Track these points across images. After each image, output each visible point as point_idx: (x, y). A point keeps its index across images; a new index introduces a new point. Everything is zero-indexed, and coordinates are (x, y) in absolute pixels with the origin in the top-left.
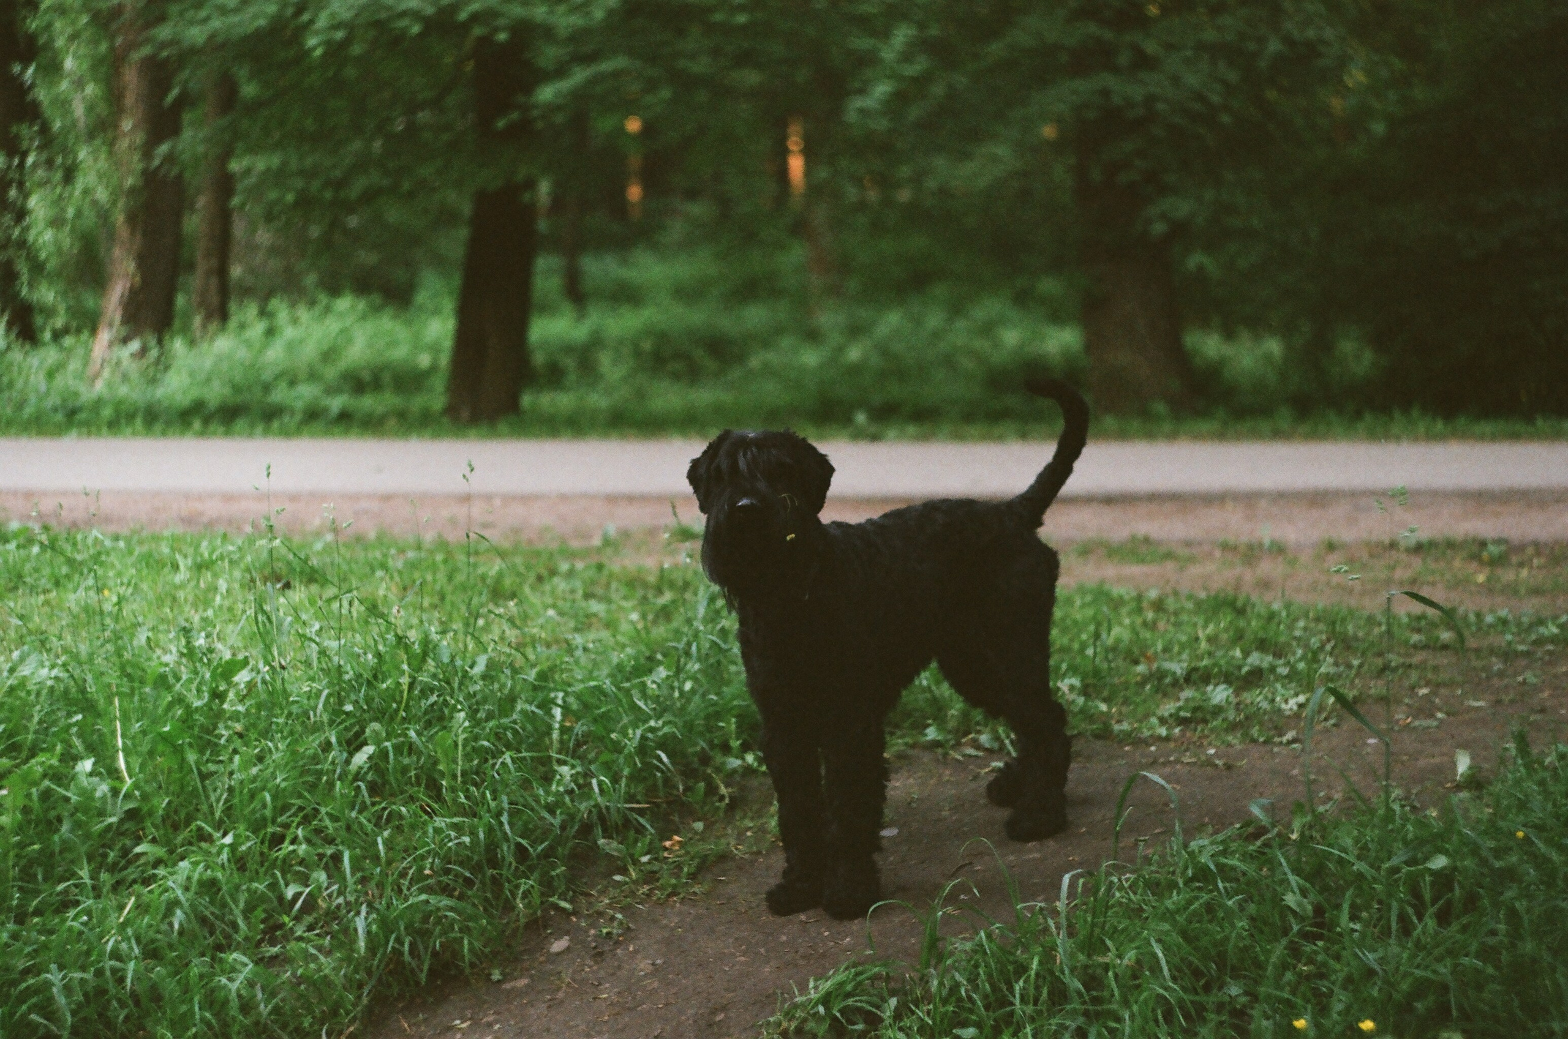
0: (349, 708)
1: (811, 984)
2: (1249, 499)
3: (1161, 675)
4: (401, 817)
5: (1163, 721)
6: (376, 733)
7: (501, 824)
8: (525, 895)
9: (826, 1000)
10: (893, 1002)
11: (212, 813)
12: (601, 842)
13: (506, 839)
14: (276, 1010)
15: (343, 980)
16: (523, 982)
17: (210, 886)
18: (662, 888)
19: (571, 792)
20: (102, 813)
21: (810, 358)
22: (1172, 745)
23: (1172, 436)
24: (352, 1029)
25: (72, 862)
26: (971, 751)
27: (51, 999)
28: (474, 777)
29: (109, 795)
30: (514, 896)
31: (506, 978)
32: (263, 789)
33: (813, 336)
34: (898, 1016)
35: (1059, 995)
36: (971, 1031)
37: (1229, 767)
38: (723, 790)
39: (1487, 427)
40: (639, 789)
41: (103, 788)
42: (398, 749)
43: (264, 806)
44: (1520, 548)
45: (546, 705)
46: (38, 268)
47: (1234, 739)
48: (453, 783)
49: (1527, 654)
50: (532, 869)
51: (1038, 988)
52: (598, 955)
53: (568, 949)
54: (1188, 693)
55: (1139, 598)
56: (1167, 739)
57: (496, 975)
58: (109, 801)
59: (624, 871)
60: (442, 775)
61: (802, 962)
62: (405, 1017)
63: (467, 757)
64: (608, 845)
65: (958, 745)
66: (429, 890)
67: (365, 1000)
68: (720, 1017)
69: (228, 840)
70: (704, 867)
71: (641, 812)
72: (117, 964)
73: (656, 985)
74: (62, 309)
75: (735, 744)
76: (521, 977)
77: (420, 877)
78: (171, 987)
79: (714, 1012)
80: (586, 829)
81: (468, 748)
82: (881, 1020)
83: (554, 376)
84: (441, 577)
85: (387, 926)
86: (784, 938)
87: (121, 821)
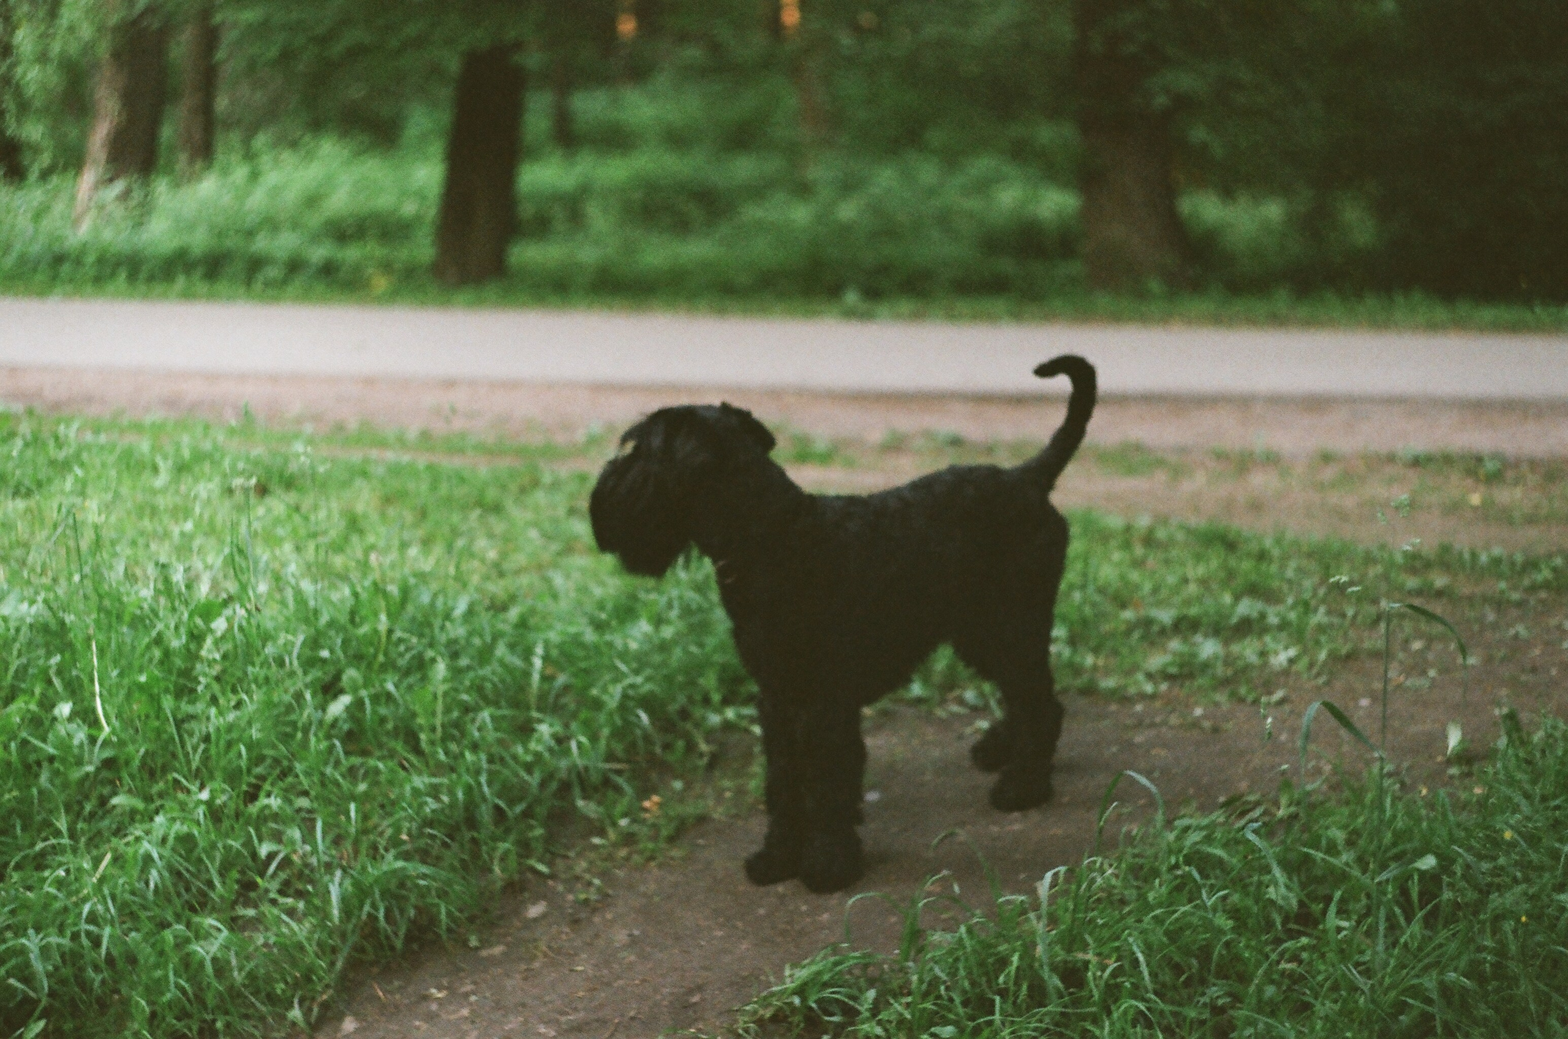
0: (325, 654)
1: (787, 972)
2: (1242, 403)
3: (1147, 623)
4: (377, 771)
5: (1150, 676)
6: (353, 680)
7: (479, 784)
8: (502, 859)
9: (801, 991)
10: (871, 994)
11: (188, 762)
12: (580, 803)
13: (484, 799)
14: (252, 976)
15: (315, 948)
16: (498, 950)
17: (186, 841)
18: (641, 852)
19: (550, 750)
20: (79, 763)
21: (801, 214)
22: (1158, 704)
23: (1165, 319)
24: (325, 997)
25: (51, 812)
26: (955, 708)
27: (27, 964)
28: (455, 731)
29: (86, 742)
30: (491, 859)
31: (485, 943)
32: (239, 740)
33: (803, 190)
34: (875, 1011)
35: (1038, 995)
36: (949, 1030)
37: (1216, 730)
38: (704, 747)
39: (1487, 314)
40: (619, 748)
41: (80, 735)
42: (375, 699)
43: (240, 755)
44: (1516, 464)
45: (527, 654)
46: (24, 107)
47: (1221, 697)
48: (432, 736)
49: (1520, 604)
50: (508, 831)
51: (1018, 984)
52: (575, 922)
53: (544, 916)
54: (1175, 644)
55: (1128, 529)
56: (1153, 697)
57: (473, 942)
58: (86, 748)
59: (602, 833)
60: (421, 728)
61: (779, 939)
62: (379, 984)
63: (447, 710)
64: (585, 806)
65: (943, 702)
66: (406, 856)
67: (339, 965)
68: (695, 999)
69: (205, 795)
70: (681, 830)
71: (619, 772)
72: (91, 928)
73: (633, 958)
74: (48, 144)
75: (716, 697)
76: (499, 943)
77: (395, 842)
78: (146, 954)
79: (691, 992)
80: (565, 787)
81: (449, 700)
82: (858, 1013)
83: (541, 227)
84: (424, 487)
85: (362, 892)
86: (762, 911)
87: (98, 769)
